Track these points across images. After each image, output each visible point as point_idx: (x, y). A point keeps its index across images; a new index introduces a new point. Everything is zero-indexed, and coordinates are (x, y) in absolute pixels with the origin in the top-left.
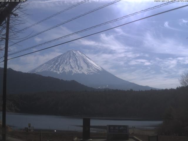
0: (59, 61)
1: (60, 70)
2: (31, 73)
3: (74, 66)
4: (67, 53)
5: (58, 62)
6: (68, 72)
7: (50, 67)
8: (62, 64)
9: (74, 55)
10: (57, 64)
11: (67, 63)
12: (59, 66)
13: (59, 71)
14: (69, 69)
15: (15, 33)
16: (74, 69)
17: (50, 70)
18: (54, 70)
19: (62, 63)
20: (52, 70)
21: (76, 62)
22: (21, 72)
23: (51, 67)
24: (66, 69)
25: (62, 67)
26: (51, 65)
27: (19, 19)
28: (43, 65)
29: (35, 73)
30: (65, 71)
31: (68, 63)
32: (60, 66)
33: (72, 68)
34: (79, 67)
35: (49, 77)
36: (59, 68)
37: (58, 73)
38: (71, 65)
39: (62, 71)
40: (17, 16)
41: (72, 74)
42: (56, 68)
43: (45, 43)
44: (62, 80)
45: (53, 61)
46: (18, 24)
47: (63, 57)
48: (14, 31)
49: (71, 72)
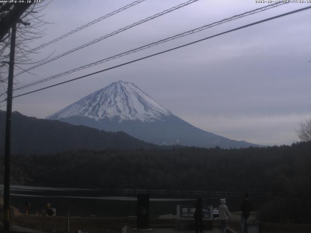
0: (98, 99)
1: (99, 114)
2: (52, 119)
3: (123, 108)
4: (111, 86)
5: (97, 102)
6: (112, 118)
7: (83, 109)
8: (102, 105)
9: (123, 90)
10: (94, 104)
11: (110, 102)
12: (97, 107)
13: (98, 116)
14: (113, 112)
15: (24, 53)
16: (123, 112)
17: (83, 114)
18: (90, 114)
19: (103, 103)
20: (86, 114)
21: (125, 101)
22: (34, 118)
23: (85, 110)
24: (108, 114)
25: (102, 110)
26: (84, 106)
27: (32, 30)
28: (71, 106)
29: (58, 119)
30: (108, 116)
31: (112, 103)
32: (99, 107)
33: (119, 111)
34: (130, 109)
35: (80, 126)
36: (98, 111)
37: (97, 119)
38: (117, 106)
39: (102, 116)
40: (27, 26)
41: (120, 122)
42: (92, 111)
43: (74, 70)
44: (102, 131)
45: (87, 100)
46: (29, 38)
47: (104, 93)
48: (22, 51)
49: (117, 118)
